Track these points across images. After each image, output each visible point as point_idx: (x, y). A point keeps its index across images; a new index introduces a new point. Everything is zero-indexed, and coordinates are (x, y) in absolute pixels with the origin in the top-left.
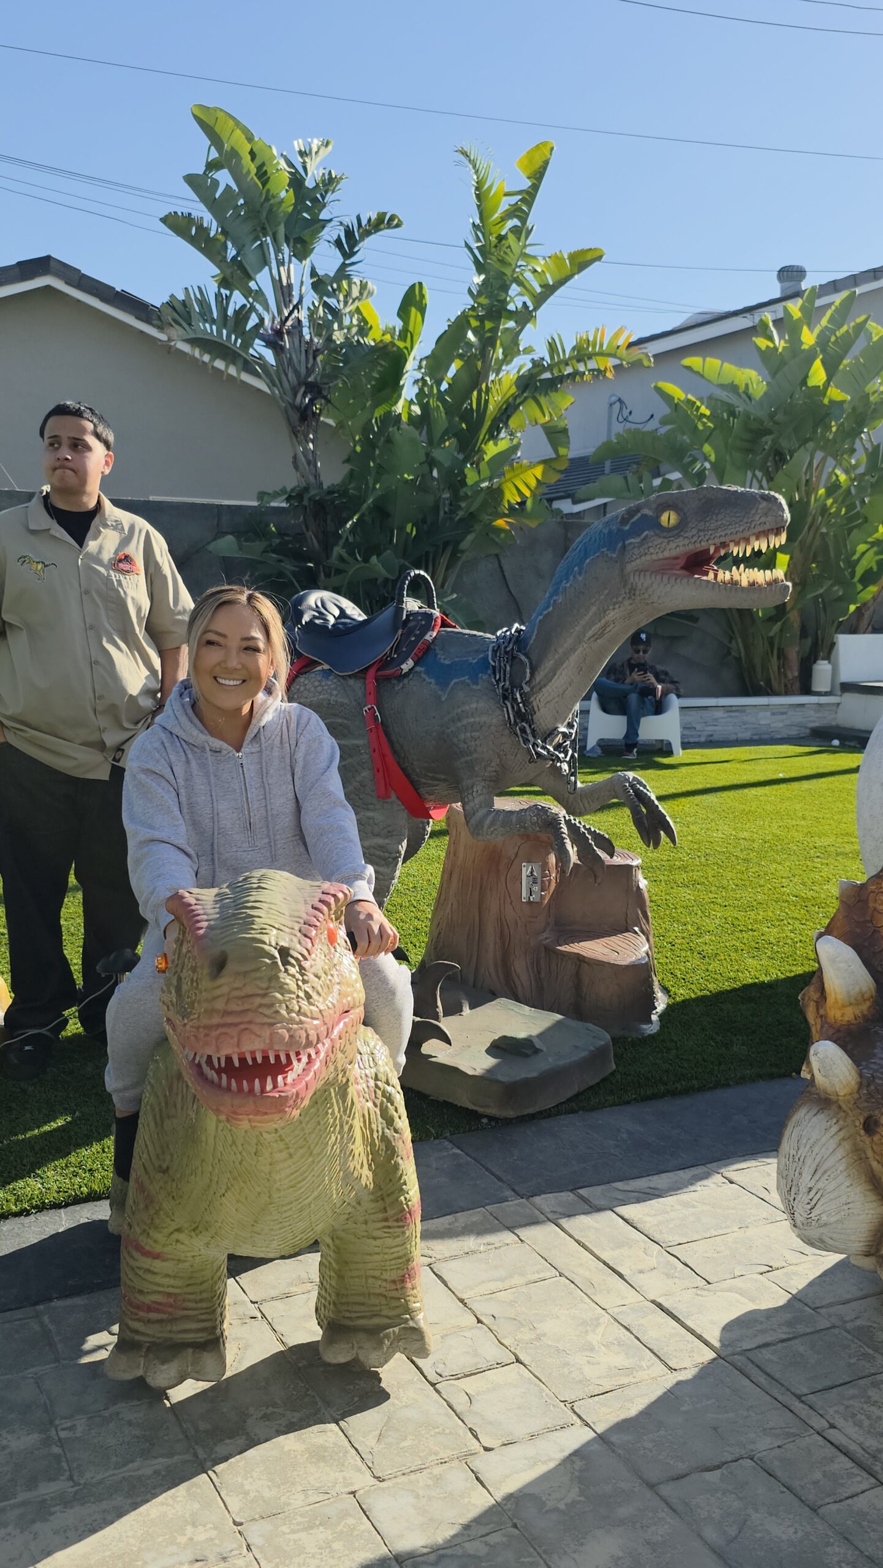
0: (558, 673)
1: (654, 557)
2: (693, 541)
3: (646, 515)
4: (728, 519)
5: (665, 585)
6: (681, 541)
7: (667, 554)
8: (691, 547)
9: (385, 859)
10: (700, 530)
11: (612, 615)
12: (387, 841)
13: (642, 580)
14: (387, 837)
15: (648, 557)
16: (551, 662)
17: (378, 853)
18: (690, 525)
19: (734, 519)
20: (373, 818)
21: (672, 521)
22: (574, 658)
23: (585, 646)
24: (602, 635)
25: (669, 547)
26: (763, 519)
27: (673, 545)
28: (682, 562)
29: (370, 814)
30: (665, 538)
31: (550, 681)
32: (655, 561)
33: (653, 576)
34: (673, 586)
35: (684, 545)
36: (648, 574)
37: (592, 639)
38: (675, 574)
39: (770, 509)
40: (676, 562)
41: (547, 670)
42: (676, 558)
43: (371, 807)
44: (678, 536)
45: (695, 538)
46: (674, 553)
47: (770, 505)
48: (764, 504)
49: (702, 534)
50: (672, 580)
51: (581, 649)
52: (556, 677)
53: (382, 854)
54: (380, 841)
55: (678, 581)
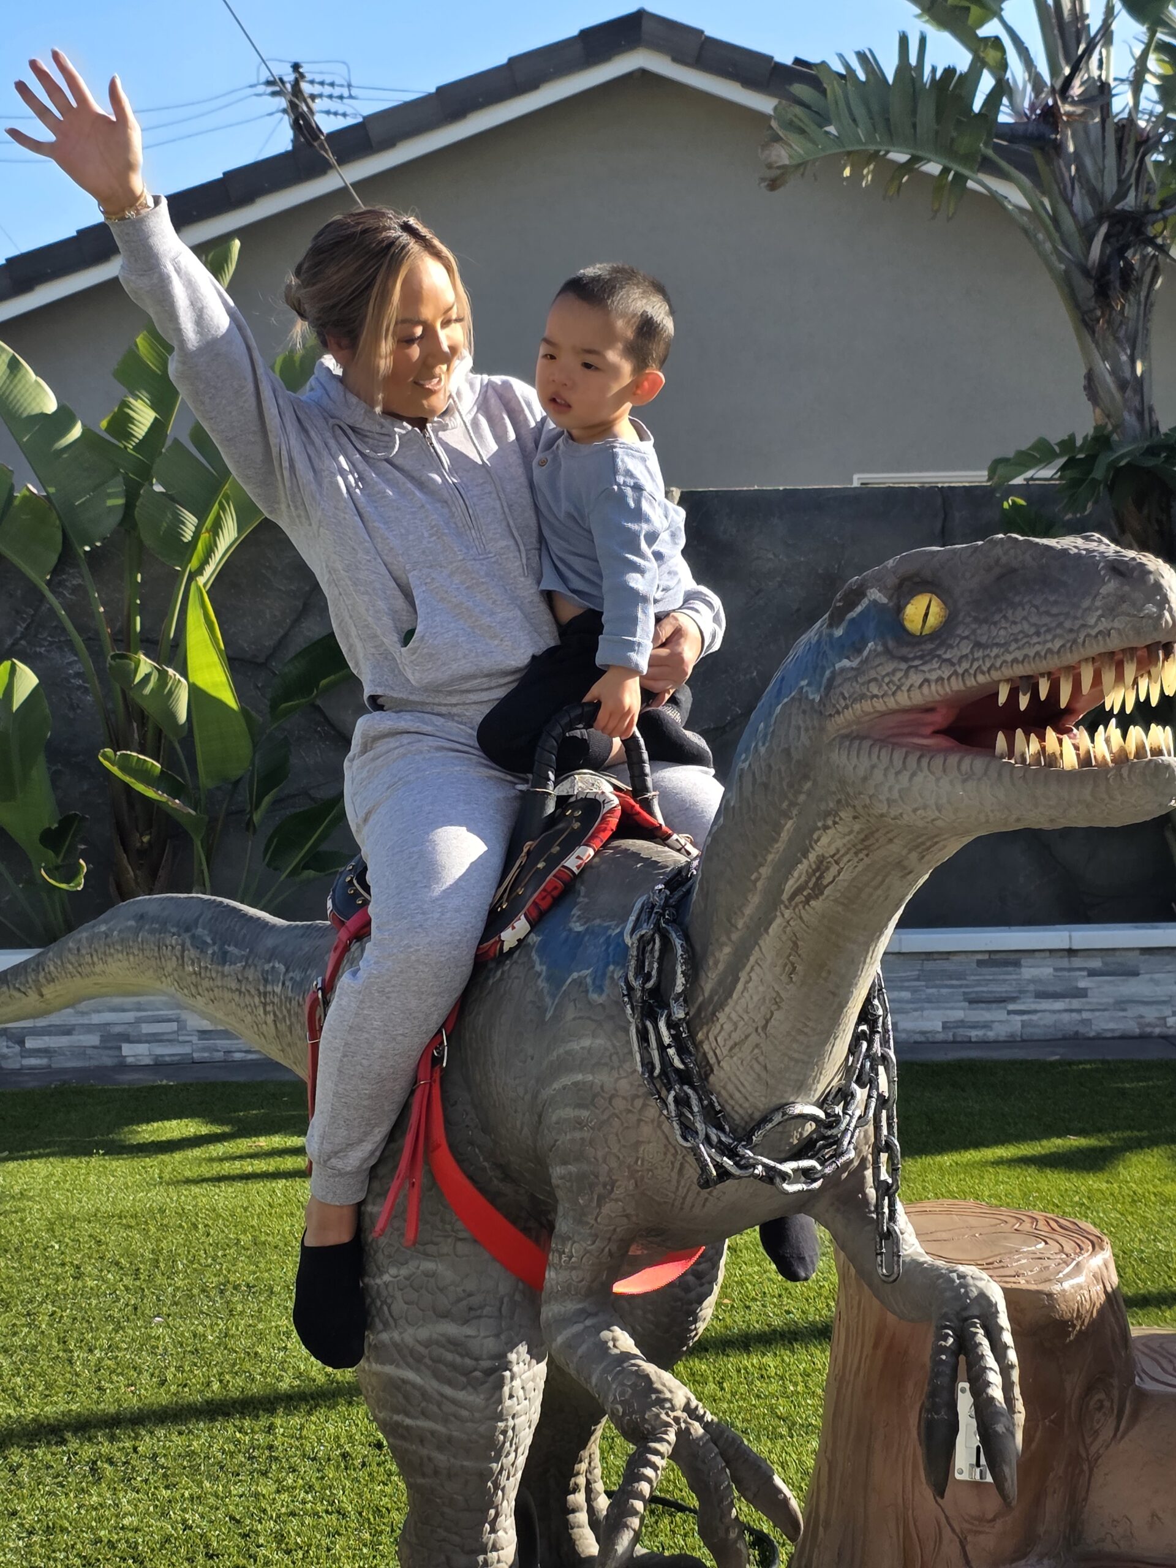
0: (743, 976)
1: (879, 705)
2: (960, 671)
3: (875, 601)
4: (1034, 619)
5: (897, 773)
6: (934, 670)
7: (903, 699)
8: (956, 685)
9: (467, 1373)
10: (978, 645)
11: (827, 843)
12: (468, 1330)
13: (854, 761)
14: (466, 1322)
15: (867, 706)
16: (727, 950)
17: (449, 1357)
18: (959, 632)
19: (1046, 620)
20: (432, 1275)
21: (932, 620)
22: (770, 943)
23: (787, 913)
24: (818, 890)
25: (908, 683)
26: (1104, 624)
27: (916, 678)
28: (939, 719)
29: (429, 1266)
30: (904, 659)
31: (730, 995)
32: (883, 714)
33: (876, 750)
34: (913, 775)
35: (940, 679)
36: (866, 744)
37: (800, 898)
38: (922, 747)
39: (1122, 599)
40: (929, 718)
41: (721, 967)
42: (929, 710)
43: (431, 1249)
44: (931, 655)
45: (965, 665)
46: (918, 698)
47: (1127, 588)
48: (1111, 586)
49: (979, 654)
50: (912, 761)
51: (779, 920)
52: (740, 986)
53: (458, 1359)
54: (451, 1329)
55: (924, 762)
